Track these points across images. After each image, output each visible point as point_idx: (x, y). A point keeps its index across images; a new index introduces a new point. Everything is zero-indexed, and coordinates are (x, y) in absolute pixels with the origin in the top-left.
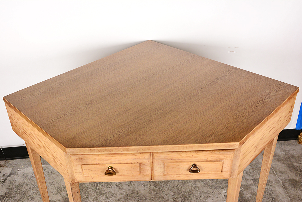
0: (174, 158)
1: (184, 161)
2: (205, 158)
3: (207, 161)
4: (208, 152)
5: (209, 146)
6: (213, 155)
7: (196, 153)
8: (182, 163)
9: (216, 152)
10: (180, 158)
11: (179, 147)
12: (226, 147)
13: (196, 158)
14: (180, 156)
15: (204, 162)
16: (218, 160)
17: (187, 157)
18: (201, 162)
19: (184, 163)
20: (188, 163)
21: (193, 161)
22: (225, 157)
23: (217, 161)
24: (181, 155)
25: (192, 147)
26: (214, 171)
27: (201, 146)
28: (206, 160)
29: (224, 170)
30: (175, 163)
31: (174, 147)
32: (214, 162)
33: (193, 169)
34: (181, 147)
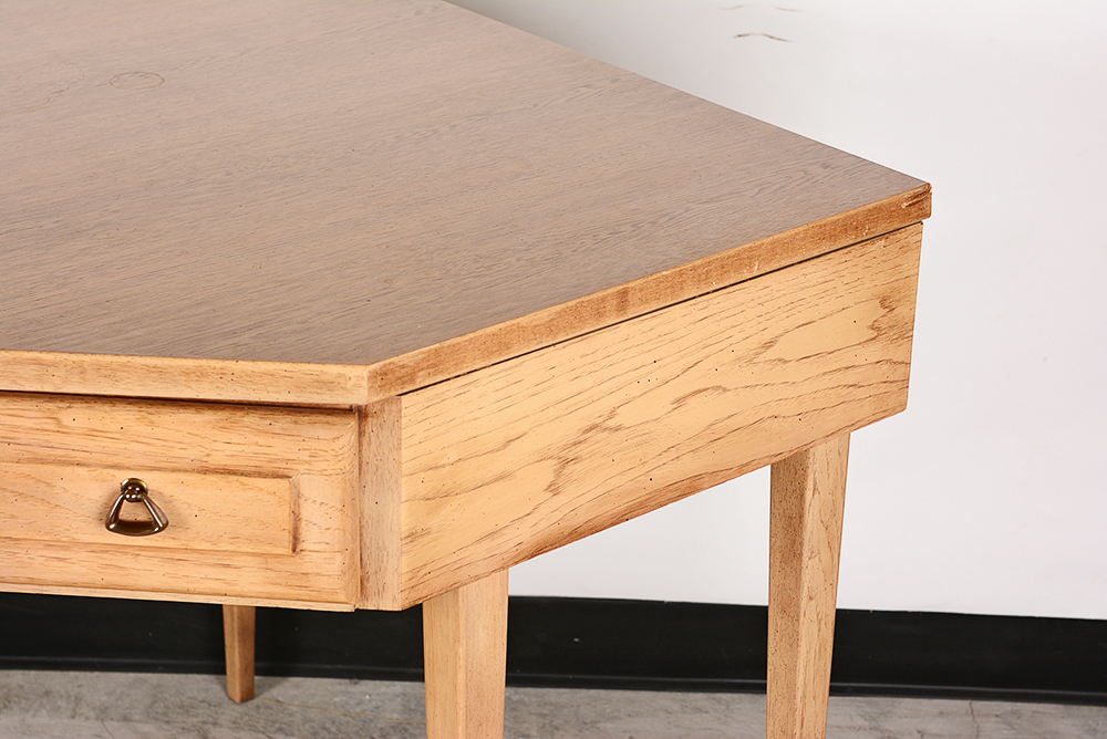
0: (23, 438)
1: (80, 456)
2: (193, 454)
3: (206, 471)
4: (209, 416)
5: (202, 375)
6: (234, 438)
7: (139, 415)
8: (69, 469)
9: (252, 419)
10: (56, 439)
11: (39, 363)
12: (301, 388)
13: (143, 448)
14: (51, 425)
15: (186, 471)
16: (268, 467)
17: (92, 433)
18: (174, 470)
19: (79, 470)
20: (99, 471)
21: (126, 462)
22: (304, 456)
23: (261, 475)
24: (58, 421)
25: (110, 373)
26: (249, 540)
27: (161, 372)
28: (197, 465)
29: (310, 537)
30: (26, 468)
31: (15, 362)
32: (241, 479)
33: (130, 512)
34: (54, 365)
